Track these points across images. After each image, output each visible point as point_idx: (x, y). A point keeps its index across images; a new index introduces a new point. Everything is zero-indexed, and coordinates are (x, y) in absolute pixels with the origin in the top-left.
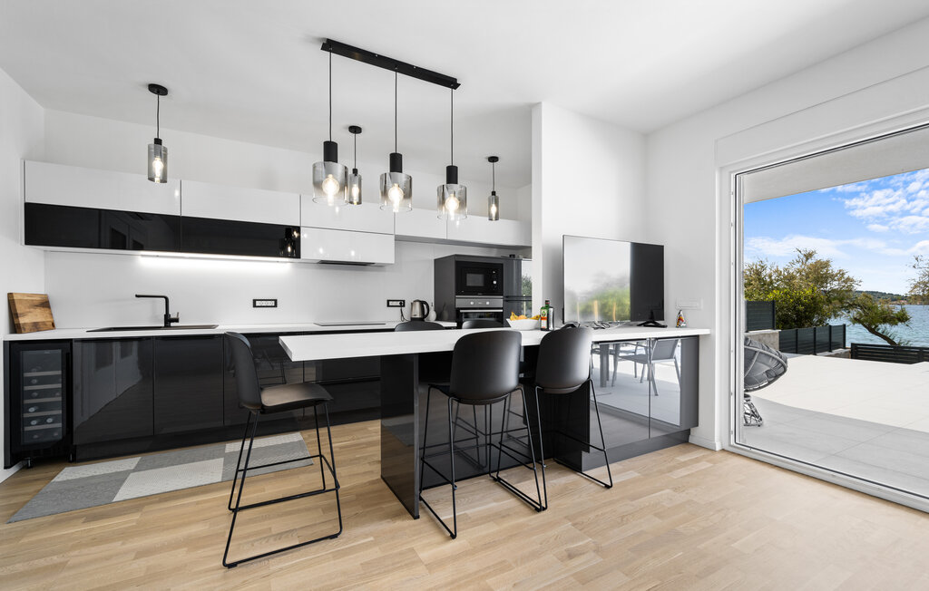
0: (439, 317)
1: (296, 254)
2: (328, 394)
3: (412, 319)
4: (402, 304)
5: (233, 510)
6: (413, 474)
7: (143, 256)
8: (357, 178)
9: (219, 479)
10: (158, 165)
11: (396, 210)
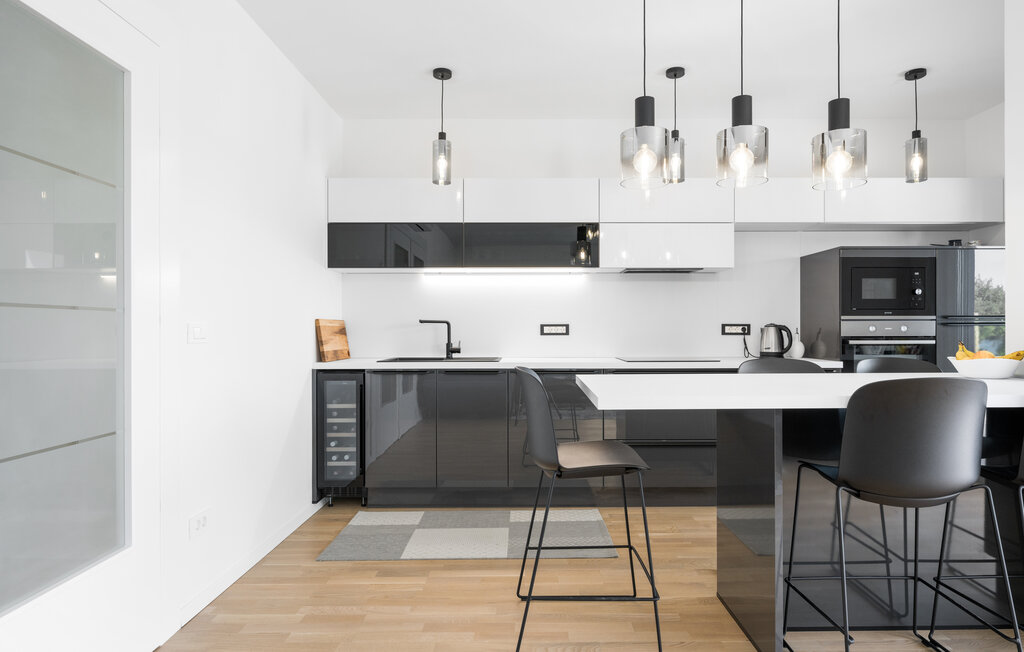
0: (810, 352)
1: (593, 261)
2: (642, 460)
3: (763, 355)
4: (746, 330)
5: (523, 598)
6: (773, 602)
7: (426, 273)
8: (678, 143)
9: (503, 553)
10: (442, 163)
11: (742, 182)
